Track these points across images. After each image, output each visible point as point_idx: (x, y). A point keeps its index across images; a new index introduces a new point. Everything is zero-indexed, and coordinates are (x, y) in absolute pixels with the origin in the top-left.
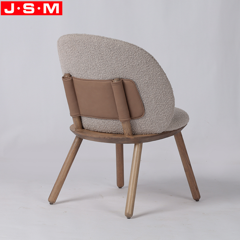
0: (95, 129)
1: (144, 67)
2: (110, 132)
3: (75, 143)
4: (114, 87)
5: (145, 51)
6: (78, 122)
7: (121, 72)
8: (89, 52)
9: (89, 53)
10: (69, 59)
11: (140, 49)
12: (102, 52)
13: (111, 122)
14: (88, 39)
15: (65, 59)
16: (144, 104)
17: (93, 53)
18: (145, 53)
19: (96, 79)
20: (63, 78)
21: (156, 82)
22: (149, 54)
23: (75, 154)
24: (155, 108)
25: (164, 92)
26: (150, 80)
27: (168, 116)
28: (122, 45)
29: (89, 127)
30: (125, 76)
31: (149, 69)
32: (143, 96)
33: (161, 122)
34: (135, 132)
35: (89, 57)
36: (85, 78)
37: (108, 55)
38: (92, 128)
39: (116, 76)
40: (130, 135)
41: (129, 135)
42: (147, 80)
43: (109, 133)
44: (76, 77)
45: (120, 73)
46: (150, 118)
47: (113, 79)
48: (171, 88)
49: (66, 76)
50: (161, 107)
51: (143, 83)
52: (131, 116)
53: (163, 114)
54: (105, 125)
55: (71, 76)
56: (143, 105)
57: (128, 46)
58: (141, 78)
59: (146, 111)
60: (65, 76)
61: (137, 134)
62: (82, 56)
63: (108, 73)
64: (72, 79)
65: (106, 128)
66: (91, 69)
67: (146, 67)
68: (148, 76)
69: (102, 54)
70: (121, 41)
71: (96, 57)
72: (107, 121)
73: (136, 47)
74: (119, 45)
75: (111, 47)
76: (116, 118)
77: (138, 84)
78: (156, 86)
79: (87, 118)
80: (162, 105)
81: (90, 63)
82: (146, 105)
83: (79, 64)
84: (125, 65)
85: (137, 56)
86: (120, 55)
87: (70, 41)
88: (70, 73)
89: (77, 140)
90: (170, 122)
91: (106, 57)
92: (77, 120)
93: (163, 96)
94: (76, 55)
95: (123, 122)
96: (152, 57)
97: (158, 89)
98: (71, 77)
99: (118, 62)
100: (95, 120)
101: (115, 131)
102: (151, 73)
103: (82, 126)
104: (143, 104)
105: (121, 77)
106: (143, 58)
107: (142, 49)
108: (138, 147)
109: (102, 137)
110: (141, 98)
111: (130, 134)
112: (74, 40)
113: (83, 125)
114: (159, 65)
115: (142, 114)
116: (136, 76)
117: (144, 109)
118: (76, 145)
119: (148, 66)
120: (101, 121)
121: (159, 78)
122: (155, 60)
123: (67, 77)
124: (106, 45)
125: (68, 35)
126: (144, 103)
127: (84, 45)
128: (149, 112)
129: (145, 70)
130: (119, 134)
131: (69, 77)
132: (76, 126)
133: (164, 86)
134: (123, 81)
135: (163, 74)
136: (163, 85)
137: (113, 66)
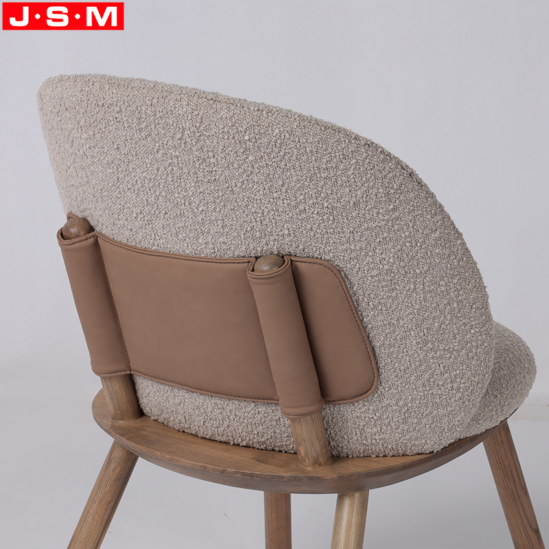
0: (187, 426)
1: (378, 213)
2: (244, 443)
3: (113, 465)
4: (259, 291)
5: (382, 152)
6: (124, 393)
7: (287, 232)
8: (161, 152)
9: (160, 155)
10: (83, 169)
11: (363, 143)
12: (211, 154)
13: (248, 410)
14: (155, 101)
15: (69, 164)
16: (377, 351)
17: (177, 157)
18: (384, 161)
19: (187, 252)
20: (62, 234)
21: (426, 268)
22: (398, 162)
23: (111, 505)
24: (417, 364)
25: (455, 305)
26: (400, 259)
27: (467, 389)
28: (289, 129)
29: (164, 415)
30: (301, 247)
31: (397, 219)
32: (374, 319)
33: (441, 411)
34: (342, 448)
35: (158, 169)
36: (145, 245)
37: (236, 166)
38: (176, 420)
39: (267, 244)
40: (320, 465)
41: (316, 463)
42: (389, 262)
43: (238, 445)
44: (111, 237)
45: (283, 235)
46: (398, 401)
47: (257, 258)
48: (481, 288)
49: (73, 230)
50: (441, 357)
51: (375, 272)
52: (324, 393)
53: (450, 385)
54: (223, 419)
55: (91, 229)
56: (371, 355)
57: (315, 135)
58: (367, 255)
59: (385, 373)
60: (67, 227)
61: (348, 457)
62: (131, 165)
63: (235, 234)
64: (96, 242)
65: (228, 427)
66: (166, 214)
67: (388, 211)
68: (394, 247)
69: (212, 160)
70: (288, 114)
71: (185, 170)
72: (231, 405)
73: (348, 134)
74: (277, 131)
75: (247, 138)
76: (268, 398)
77: (355, 279)
78: (424, 284)
79: (155, 384)
80: (444, 350)
81: (163, 194)
82: (382, 353)
83: (120, 193)
84: (301, 207)
85: (350, 173)
86: (282, 166)
87: (84, 104)
88: (89, 219)
89: (119, 454)
90: (474, 410)
91: (227, 173)
92: (119, 387)
93: (449, 317)
94: (109, 158)
95: (296, 418)
96: (411, 174)
97: (430, 292)
98: (91, 234)
99: (275, 195)
100: (187, 395)
101: (264, 442)
102: (407, 234)
103: (139, 406)
104: (373, 349)
105: (287, 249)
106: (376, 178)
107: (372, 143)
108: (352, 505)
109: (214, 470)
110: (365, 328)
111: (321, 460)
112: (100, 103)
113: (143, 406)
114: (435, 202)
115: (368, 386)
116: (348, 245)
117: (375, 370)
118: (117, 471)
119: (395, 209)
120: (209, 404)
121: (437, 251)
122: (420, 183)
123: (78, 236)
124: (226, 129)
125: (76, 78)
126: (377, 344)
127: (139, 124)
128: (397, 376)
129: (383, 223)
130: (280, 451)
131: (82, 232)
132: (114, 407)
133: (455, 281)
134: (296, 267)
135: (451, 234)
136: (453, 276)
137: (253, 210)
